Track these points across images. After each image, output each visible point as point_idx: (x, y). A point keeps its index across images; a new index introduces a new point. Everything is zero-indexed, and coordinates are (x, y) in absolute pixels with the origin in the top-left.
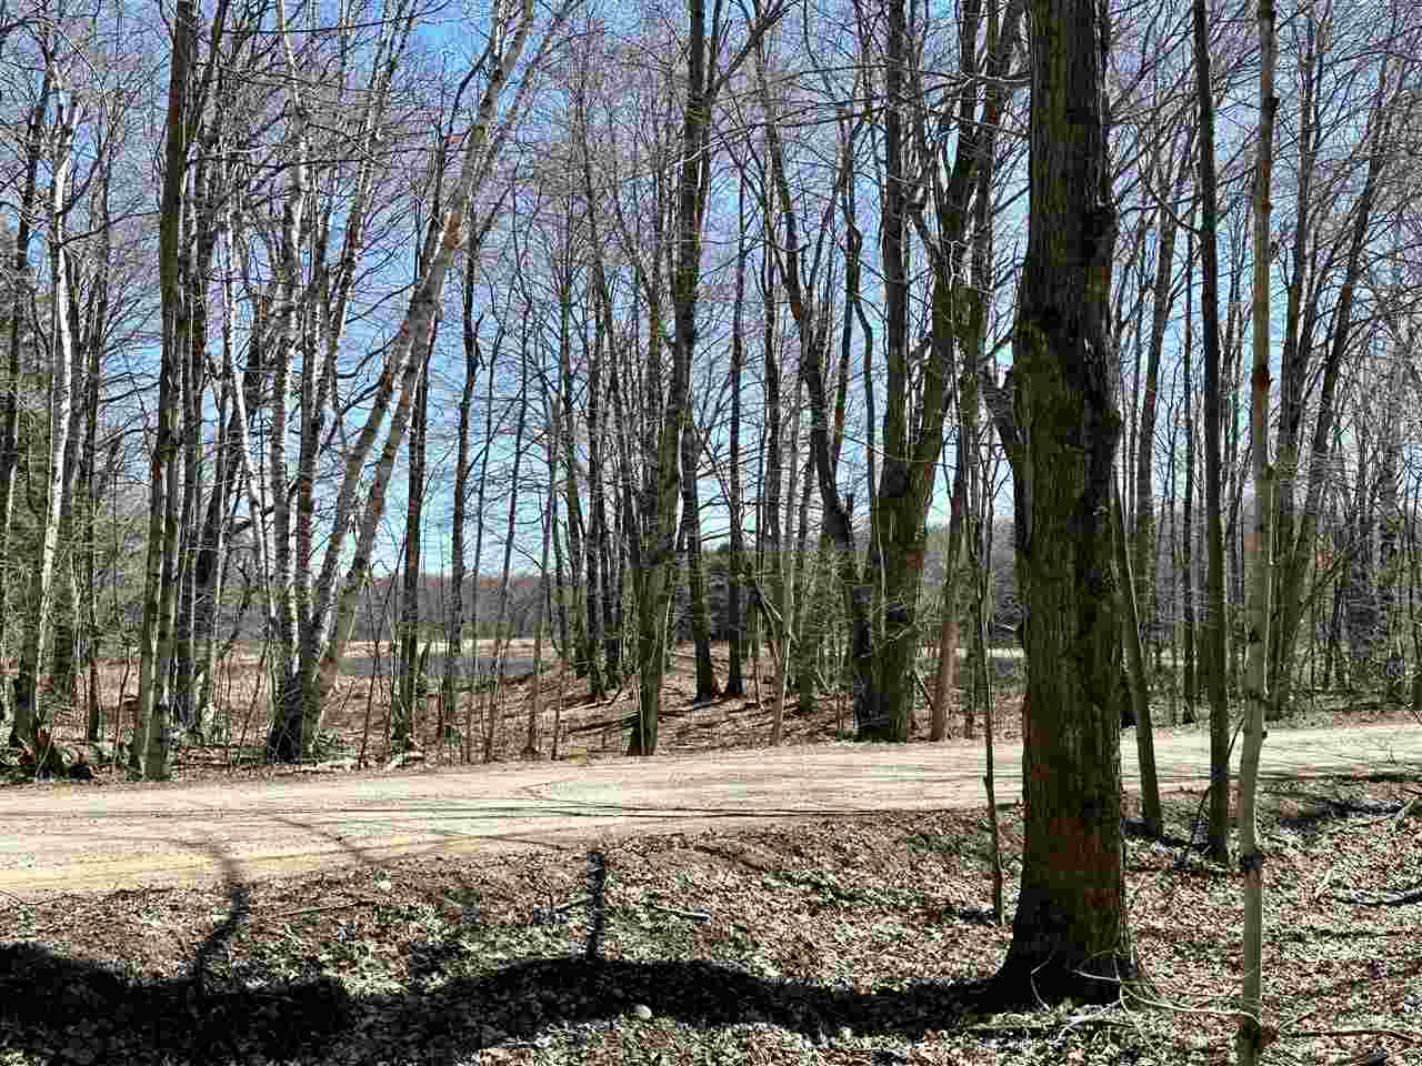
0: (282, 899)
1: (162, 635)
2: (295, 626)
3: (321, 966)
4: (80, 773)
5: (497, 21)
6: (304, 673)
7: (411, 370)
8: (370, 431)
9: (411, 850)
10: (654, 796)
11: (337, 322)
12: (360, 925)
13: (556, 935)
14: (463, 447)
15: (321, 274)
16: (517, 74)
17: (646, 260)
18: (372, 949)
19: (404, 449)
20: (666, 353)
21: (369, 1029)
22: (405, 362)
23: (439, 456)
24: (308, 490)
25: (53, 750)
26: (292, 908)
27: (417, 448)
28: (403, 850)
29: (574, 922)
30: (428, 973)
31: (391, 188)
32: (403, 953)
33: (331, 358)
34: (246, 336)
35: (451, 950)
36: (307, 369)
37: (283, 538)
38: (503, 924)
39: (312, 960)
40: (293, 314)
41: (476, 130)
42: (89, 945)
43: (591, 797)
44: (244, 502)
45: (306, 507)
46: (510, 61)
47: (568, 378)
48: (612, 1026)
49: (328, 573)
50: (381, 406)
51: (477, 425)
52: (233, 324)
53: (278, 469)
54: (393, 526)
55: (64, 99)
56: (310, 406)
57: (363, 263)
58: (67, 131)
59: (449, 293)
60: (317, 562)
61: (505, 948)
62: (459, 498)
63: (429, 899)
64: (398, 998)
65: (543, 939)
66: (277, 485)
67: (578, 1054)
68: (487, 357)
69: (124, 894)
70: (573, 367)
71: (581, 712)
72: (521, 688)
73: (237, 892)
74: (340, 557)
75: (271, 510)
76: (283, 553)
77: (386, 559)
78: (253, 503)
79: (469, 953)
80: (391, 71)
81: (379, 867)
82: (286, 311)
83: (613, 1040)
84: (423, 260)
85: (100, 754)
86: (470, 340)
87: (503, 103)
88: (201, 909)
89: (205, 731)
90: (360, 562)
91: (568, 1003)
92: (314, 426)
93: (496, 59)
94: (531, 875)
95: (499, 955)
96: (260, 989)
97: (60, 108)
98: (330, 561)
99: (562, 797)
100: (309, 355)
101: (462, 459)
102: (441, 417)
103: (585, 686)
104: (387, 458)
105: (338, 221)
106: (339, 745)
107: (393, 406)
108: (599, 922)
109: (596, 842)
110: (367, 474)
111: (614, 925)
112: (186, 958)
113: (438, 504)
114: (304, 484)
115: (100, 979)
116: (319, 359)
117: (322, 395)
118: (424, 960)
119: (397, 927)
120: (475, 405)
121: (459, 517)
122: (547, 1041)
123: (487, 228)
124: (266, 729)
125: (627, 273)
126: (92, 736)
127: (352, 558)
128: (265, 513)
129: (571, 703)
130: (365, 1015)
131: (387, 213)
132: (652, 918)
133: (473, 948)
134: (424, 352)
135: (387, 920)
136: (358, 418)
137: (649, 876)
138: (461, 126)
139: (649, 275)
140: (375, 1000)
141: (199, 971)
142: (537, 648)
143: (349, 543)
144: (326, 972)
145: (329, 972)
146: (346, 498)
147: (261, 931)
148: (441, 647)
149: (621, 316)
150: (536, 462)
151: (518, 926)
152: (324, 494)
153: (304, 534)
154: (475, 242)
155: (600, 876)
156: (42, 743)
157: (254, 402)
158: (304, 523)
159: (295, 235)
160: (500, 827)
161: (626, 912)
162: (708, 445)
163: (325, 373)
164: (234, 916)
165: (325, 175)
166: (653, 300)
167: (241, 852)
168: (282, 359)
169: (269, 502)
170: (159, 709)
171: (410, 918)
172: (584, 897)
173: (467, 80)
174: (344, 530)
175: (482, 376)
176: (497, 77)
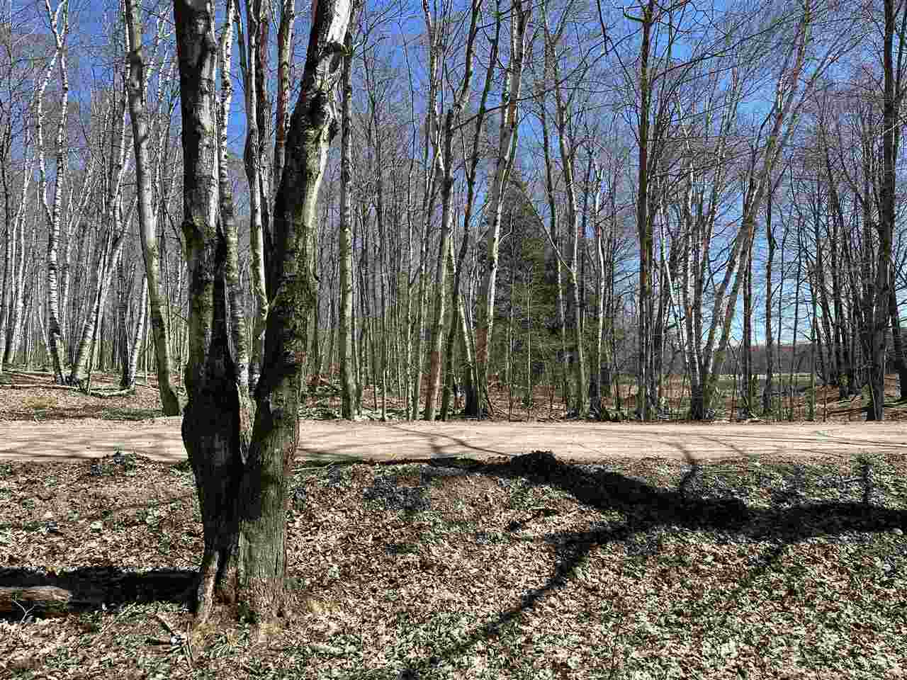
0: (713, 466)
1: (646, 367)
2: (697, 366)
3: (733, 494)
4: (616, 420)
5: (778, 93)
6: (703, 385)
7: (744, 253)
8: (726, 281)
9: (766, 452)
10: (888, 438)
11: (709, 238)
12: (748, 480)
13: (846, 492)
14: (769, 285)
15: (701, 218)
16: (789, 115)
17: (861, 188)
18: (754, 490)
19: (741, 290)
20: (874, 231)
21: (757, 522)
22: (741, 249)
23: (758, 291)
24: (699, 309)
25: (607, 412)
26: (717, 470)
27: (748, 287)
28: (763, 452)
29: (854, 488)
30: (783, 502)
31: (728, 179)
32: (769, 492)
33: (706, 252)
34: (669, 250)
35: (791, 494)
36: (697, 258)
37: (689, 328)
38: (817, 486)
39: (729, 491)
40: (690, 237)
41: (770, 144)
42: (638, 475)
43: (852, 437)
44: (672, 316)
45: (699, 315)
46: (786, 110)
47: (820, 250)
48: (881, 536)
49: (710, 343)
50: (731, 270)
51: (776, 275)
52: (664, 244)
53: (686, 302)
54: (737, 323)
55: (597, 168)
56: (698, 274)
57: (719, 211)
58: (599, 180)
59: (760, 218)
60: (705, 338)
61: (819, 496)
62: (768, 307)
63: (779, 471)
64: (769, 511)
65: (839, 494)
66: (686, 308)
67: (863, 546)
68: (779, 243)
69: (649, 459)
70: (822, 244)
71: (835, 405)
72: (802, 394)
73: (692, 462)
74: (715, 335)
75: (684, 318)
76: (690, 334)
77: (736, 337)
78: (676, 316)
79: (801, 496)
80: (728, 127)
81: (754, 458)
82: (687, 236)
83: (882, 542)
84: (746, 207)
85: (622, 414)
86: (770, 237)
87: (783, 129)
88: (679, 467)
89: (662, 408)
90: (725, 337)
91: (855, 523)
92: (700, 282)
93: (779, 110)
94: (828, 465)
95: (817, 498)
96: (707, 500)
97: (596, 172)
98: (711, 337)
99: (837, 436)
100: (697, 254)
101: (769, 290)
102: (758, 272)
103: (836, 392)
104: (735, 291)
105: (707, 195)
106: (720, 416)
107: (735, 271)
108: (868, 489)
109: (860, 455)
110: (726, 301)
111: (875, 491)
112: (676, 485)
113: (759, 310)
114: (697, 305)
115: (644, 488)
116: (701, 255)
117: (703, 270)
118: (780, 497)
119: (765, 482)
120: (774, 267)
121: (768, 316)
122: (846, 538)
123: (776, 186)
124: (688, 409)
125: (850, 195)
126: (618, 409)
127: (720, 336)
128: (681, 320)
129: (830, 400)
130: (754, 516)
131: (727, 189)
132: (897, 490)
133: (803, 494)
134: (749, 245)
135: (760, 479)
136: (719, 278)
137: (893, 472)
138: (762, 143)
139: (862, 195)
140: (758, 510)
141: (682, 490)
142: (812, 376)
143: (719, 330)
144: (735, 496)
145: (738, 497)
146: (716, 310)
147: (705, 477)
148: (762, 377)
149: (847, 216)
150: (805, 291)
151: (825, 487)
152: (706, 312)
153: (698, 328)
154: (771, 193)
155: (865, 469)
156: (603, 410)
157: (674, 276)
158: (698, 322)
159: (690, 203)
160: (808, 446)
161: (882, 486)
162: (901, 272)
163: (704, 259)
164: (694, 471)
165: (700, 178)
166: (866, 205)
167: (690, 447)
168: (686, 256)
169: (683, 315)
170: (646, 396)
171: (771, 479)
172: (857, 478)
173: (764, 123)
174: (716, 325)
175: (777, 254)
176: (780, 117)
